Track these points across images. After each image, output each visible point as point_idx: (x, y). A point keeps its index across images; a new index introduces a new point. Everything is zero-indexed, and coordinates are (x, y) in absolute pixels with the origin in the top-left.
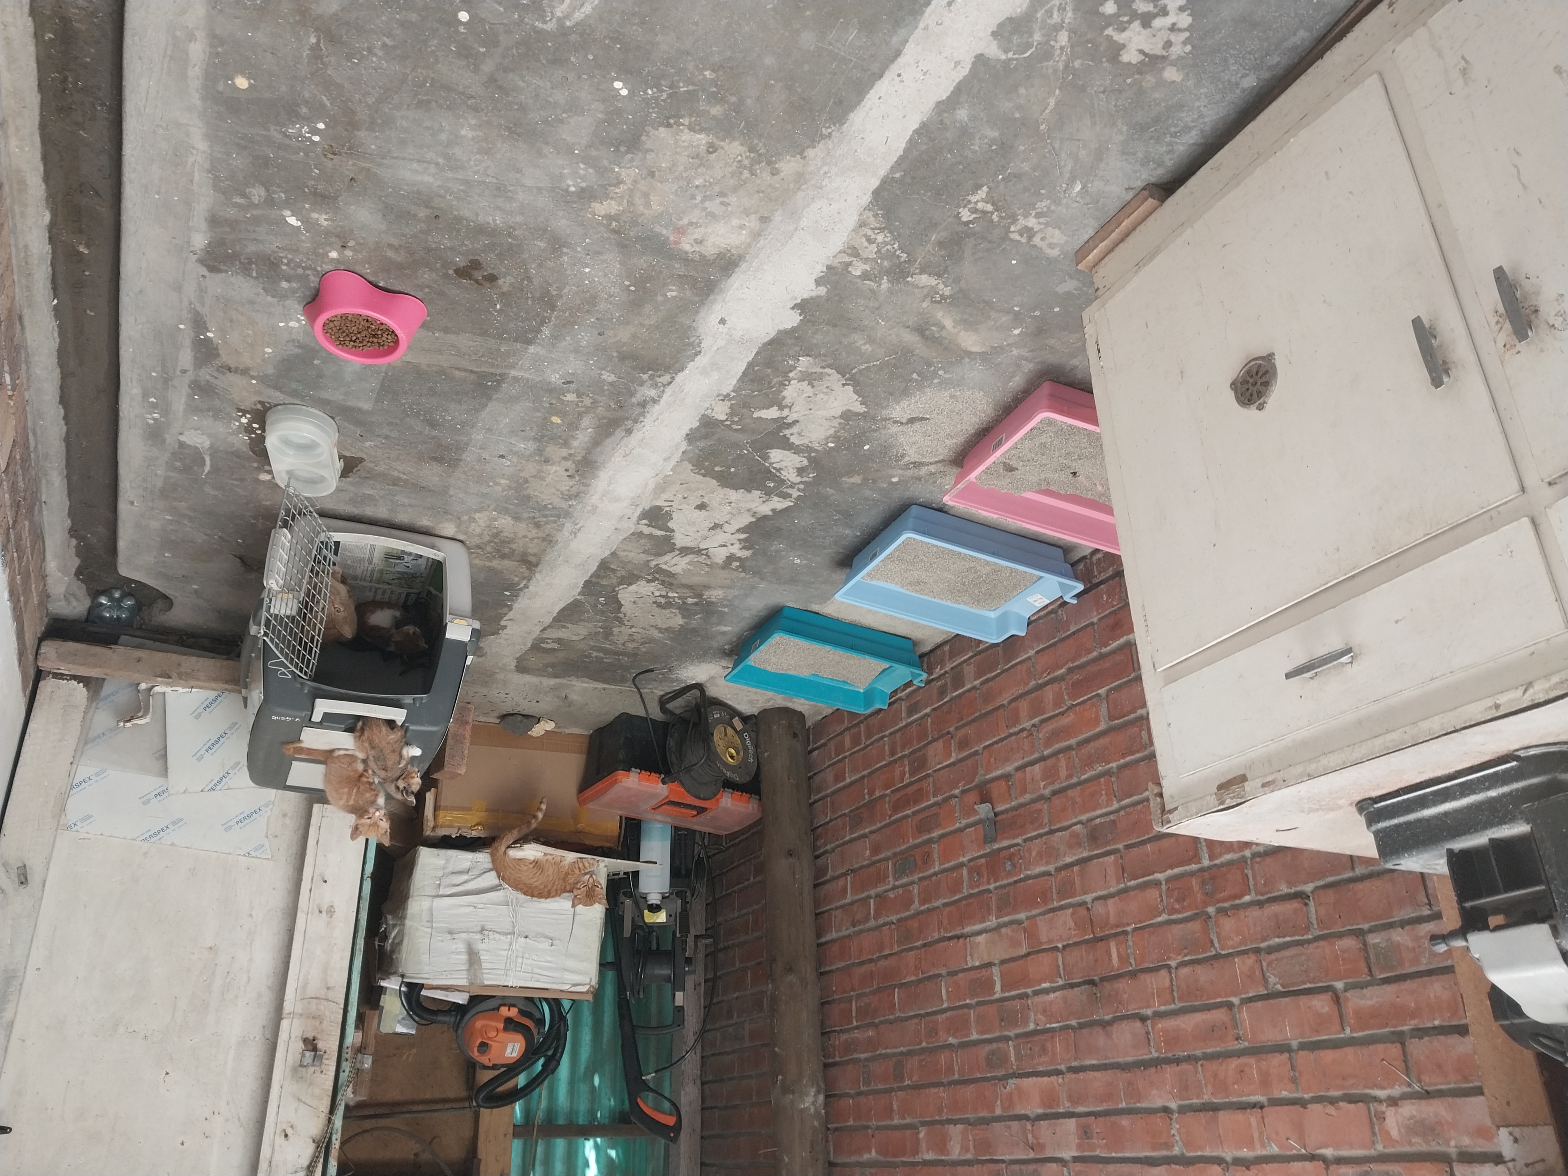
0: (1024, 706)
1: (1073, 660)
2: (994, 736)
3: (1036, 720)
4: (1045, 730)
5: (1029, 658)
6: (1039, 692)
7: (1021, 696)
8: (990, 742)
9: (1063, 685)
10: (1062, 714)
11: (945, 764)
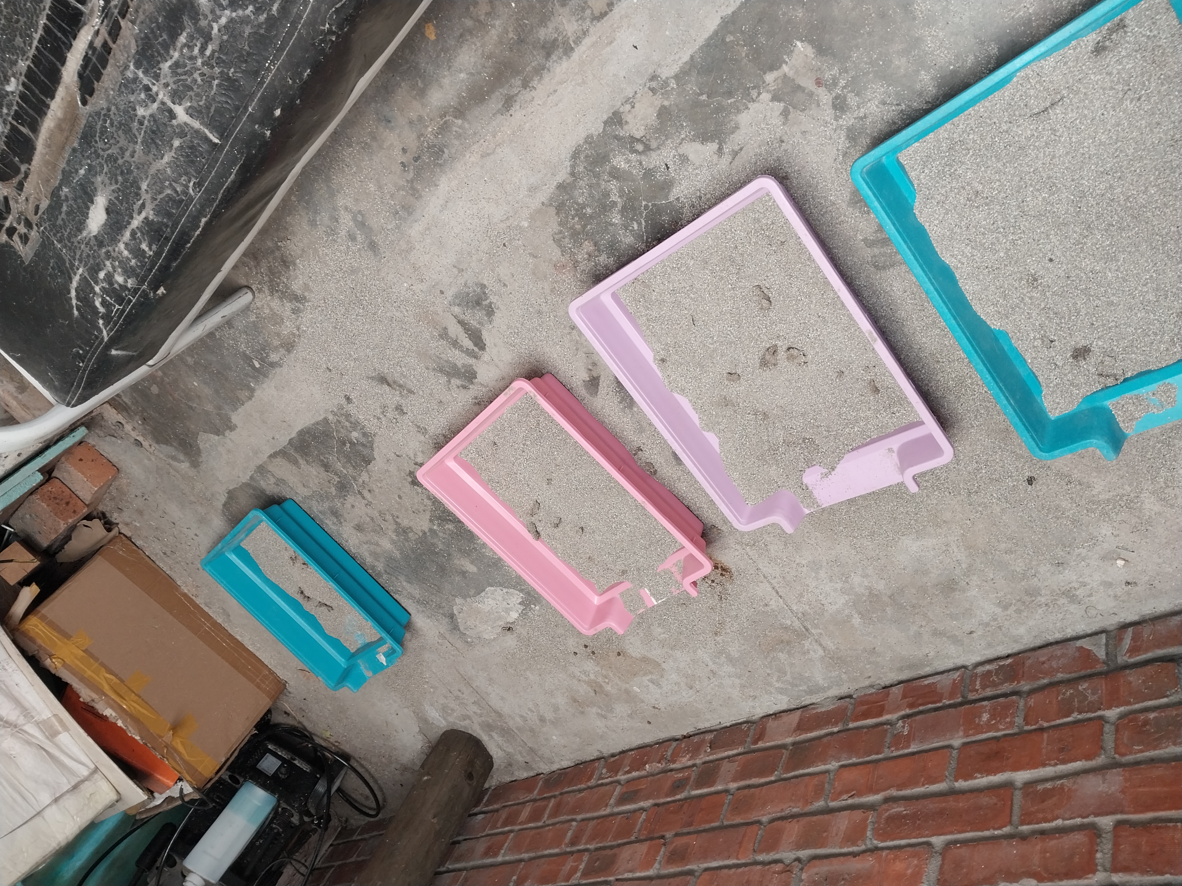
0: (794, 829)
1: (900, 787)
2: (729, 857)
3: (804, 854)
4: (816, 870)
5: (827, 772)
6: (826, 817)
7: (793, 816)
8: (721, 863)
9: (871, 817)
10: (854, 855)
11: (638, 874)
